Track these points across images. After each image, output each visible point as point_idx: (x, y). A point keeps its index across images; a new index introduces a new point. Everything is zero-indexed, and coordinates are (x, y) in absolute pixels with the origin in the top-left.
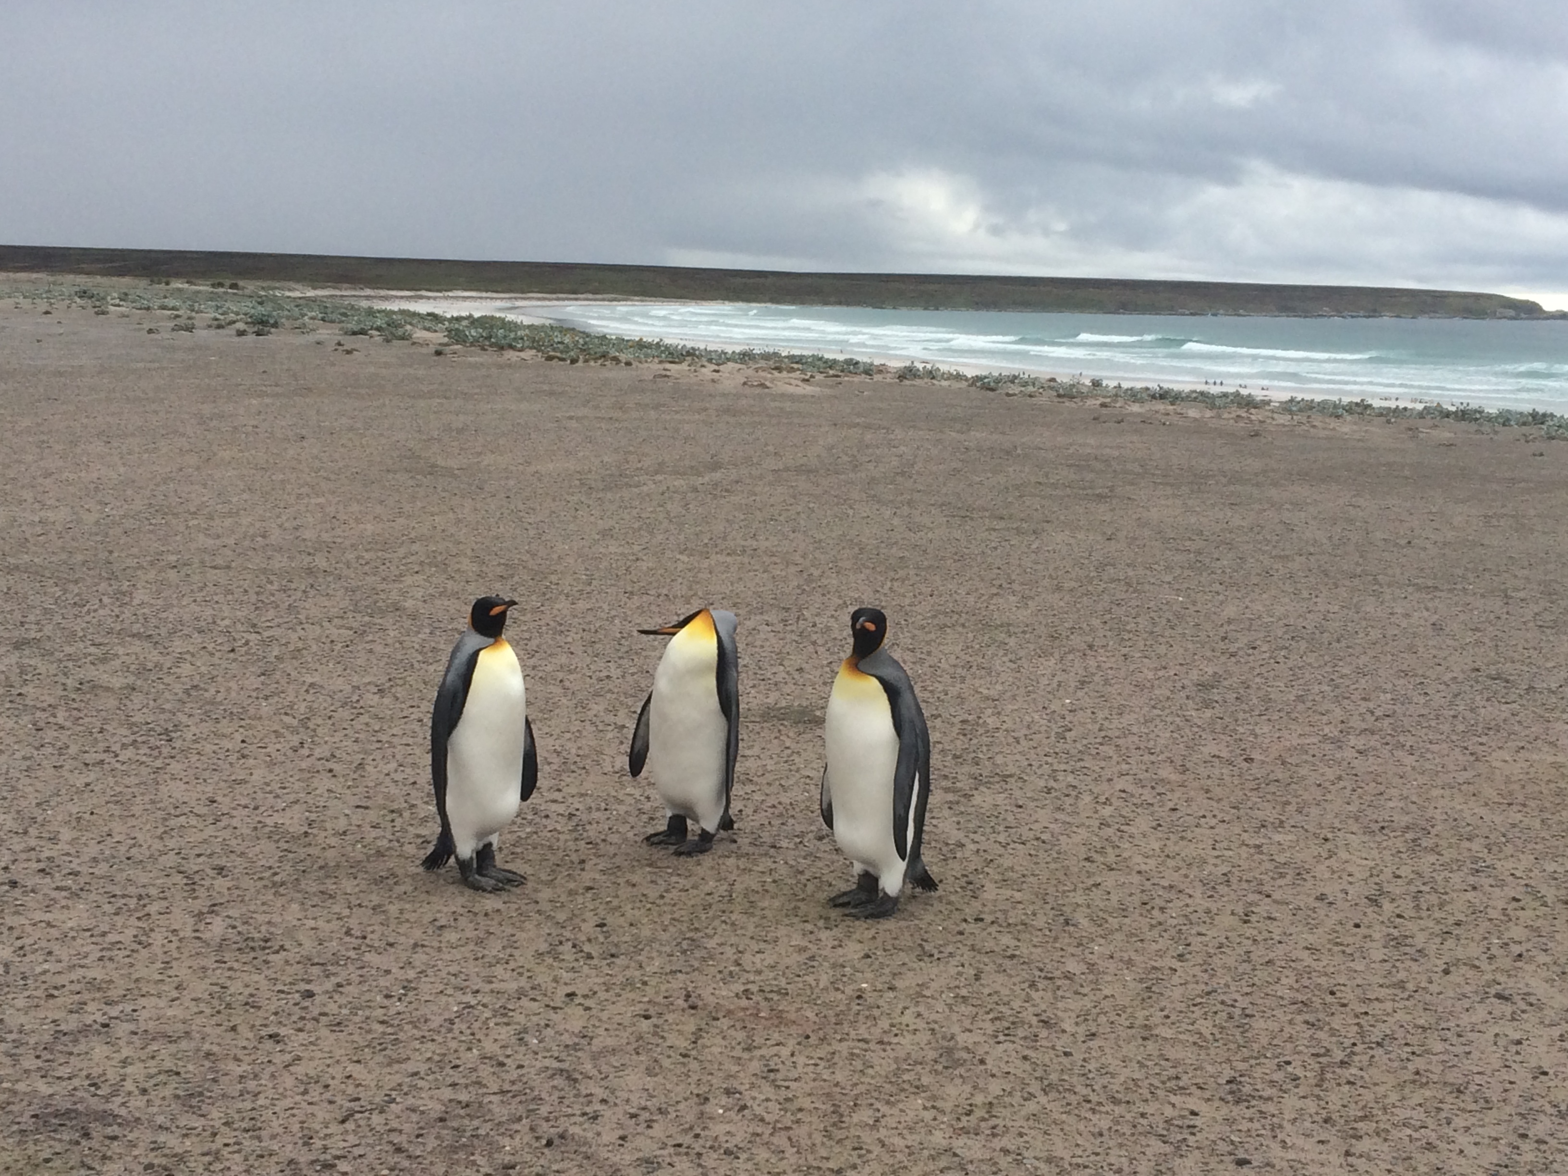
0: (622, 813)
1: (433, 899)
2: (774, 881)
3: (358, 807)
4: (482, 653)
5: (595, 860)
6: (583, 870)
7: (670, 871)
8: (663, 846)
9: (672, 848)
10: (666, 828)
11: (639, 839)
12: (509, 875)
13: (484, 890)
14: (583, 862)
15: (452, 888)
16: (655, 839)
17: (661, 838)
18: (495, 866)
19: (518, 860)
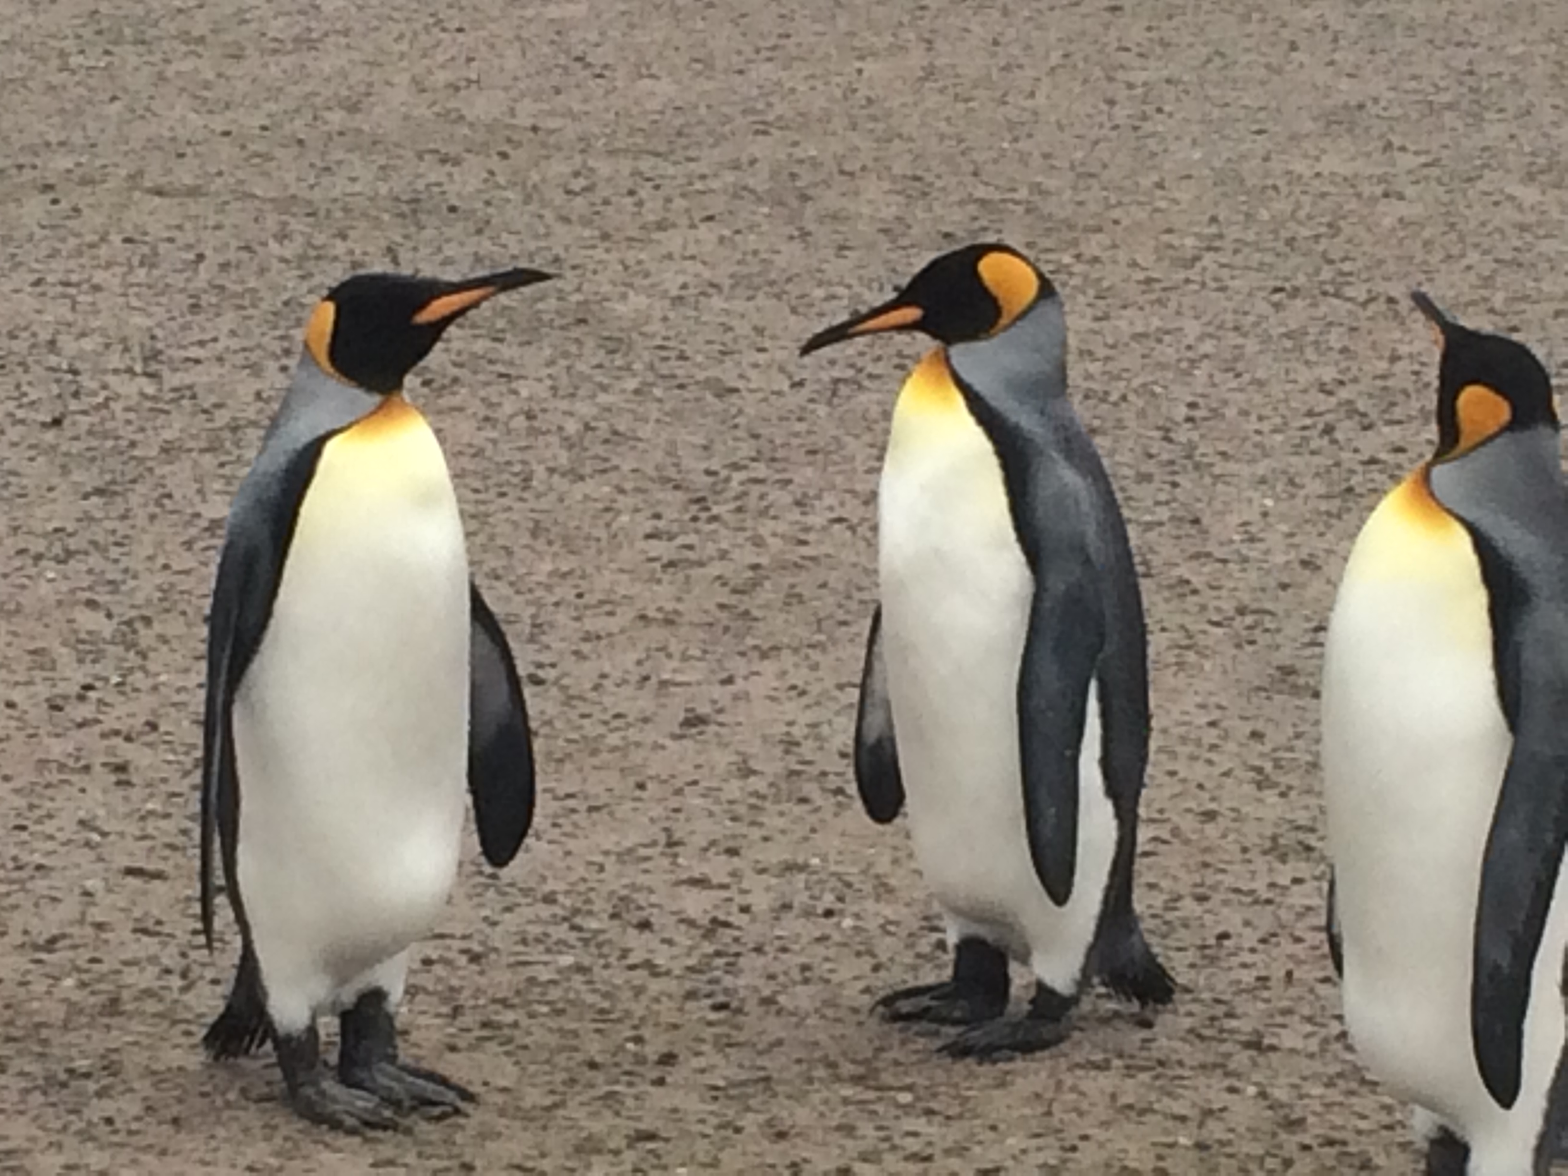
0: (872, 925)
1: (185, 1141)
2: (1201, 1146)
3: (131, 872)
4: (331, 448)
5: (711, 1057)
6: (660, 1082)
7: (905, 1098)
8: (924, 1025)
9: (951, 1032)
10: (947, 974)
11: (866, 1000)
12: (431, 1089)
13: (336, 1125)
14: (668, 1059)
15: (251, 1116)
16: (905, 1006)
17: (925, 1001)
18: (392, 1059)
19: (492, 1047)
